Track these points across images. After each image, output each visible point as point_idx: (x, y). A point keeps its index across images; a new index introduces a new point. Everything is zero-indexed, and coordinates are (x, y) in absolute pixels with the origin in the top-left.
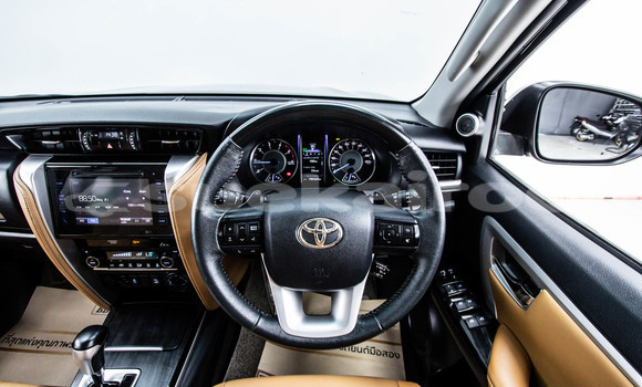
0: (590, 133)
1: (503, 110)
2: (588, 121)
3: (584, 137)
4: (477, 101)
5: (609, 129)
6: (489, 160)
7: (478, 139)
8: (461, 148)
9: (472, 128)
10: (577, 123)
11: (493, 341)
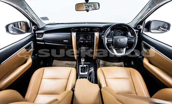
0: (161, 29)
1: (145, 24)
2: (161, 27)
3: (160, 30)
4: (141, 23)
5: (165, 28)
6: (142, 33)
7: (141, 29)
8: (138, 31)
9: (140, 27)
10: (159, 28)
11: (143, 60)
